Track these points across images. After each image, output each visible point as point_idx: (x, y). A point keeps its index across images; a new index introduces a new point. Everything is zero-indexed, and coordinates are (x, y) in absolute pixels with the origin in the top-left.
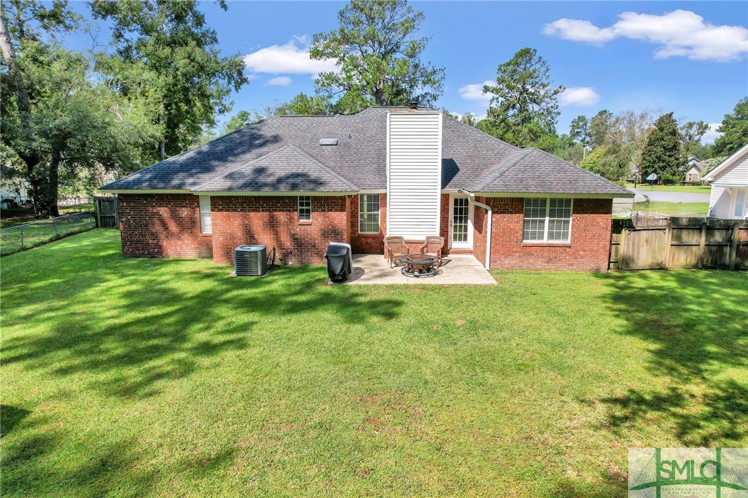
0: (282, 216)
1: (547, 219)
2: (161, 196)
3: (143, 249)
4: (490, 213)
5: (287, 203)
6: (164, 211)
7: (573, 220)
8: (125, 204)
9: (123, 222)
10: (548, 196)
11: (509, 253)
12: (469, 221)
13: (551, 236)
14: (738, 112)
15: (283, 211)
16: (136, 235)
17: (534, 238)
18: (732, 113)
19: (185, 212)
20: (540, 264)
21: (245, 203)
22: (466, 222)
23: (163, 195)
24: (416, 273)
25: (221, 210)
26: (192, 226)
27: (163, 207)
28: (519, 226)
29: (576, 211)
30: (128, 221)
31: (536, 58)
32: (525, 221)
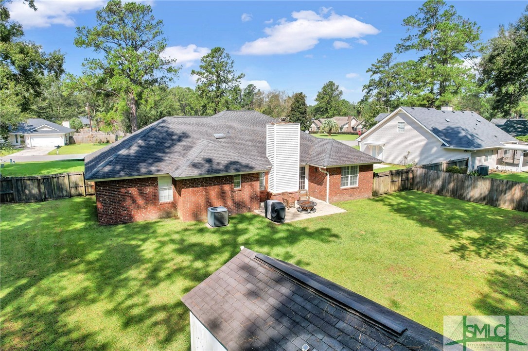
0: (227, 188)
1: (350, 176)
2: (130, 181)
3: (116, 218)
4: (328, 175)
5: (229, 180)
6: (133, 191)
7: (359, 175)
8: (102, 188)
9: (100, 201)
10: (350, 166)
11: (335, 195)
12: (305, 178)
13: (351, 184)
14: (324, 91)
15: (225, 184)
16: (111, 209)
17: (344, 185)
18: (321, 90)
19: (149, 190)
20: (347, 198)
21: (203, 181)
22: (304, 179)
23: (132, 179)
24: (309, 211)
25: (189, 187)
26: (153, 199)
27: (132, 187)
28: (339, 180)
29: (361, 171)
30: (105, 200)
31: (224, 54)
32: (342, 178)
